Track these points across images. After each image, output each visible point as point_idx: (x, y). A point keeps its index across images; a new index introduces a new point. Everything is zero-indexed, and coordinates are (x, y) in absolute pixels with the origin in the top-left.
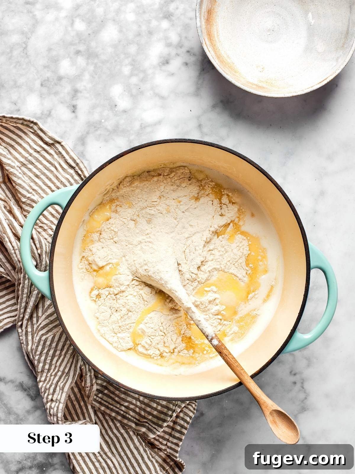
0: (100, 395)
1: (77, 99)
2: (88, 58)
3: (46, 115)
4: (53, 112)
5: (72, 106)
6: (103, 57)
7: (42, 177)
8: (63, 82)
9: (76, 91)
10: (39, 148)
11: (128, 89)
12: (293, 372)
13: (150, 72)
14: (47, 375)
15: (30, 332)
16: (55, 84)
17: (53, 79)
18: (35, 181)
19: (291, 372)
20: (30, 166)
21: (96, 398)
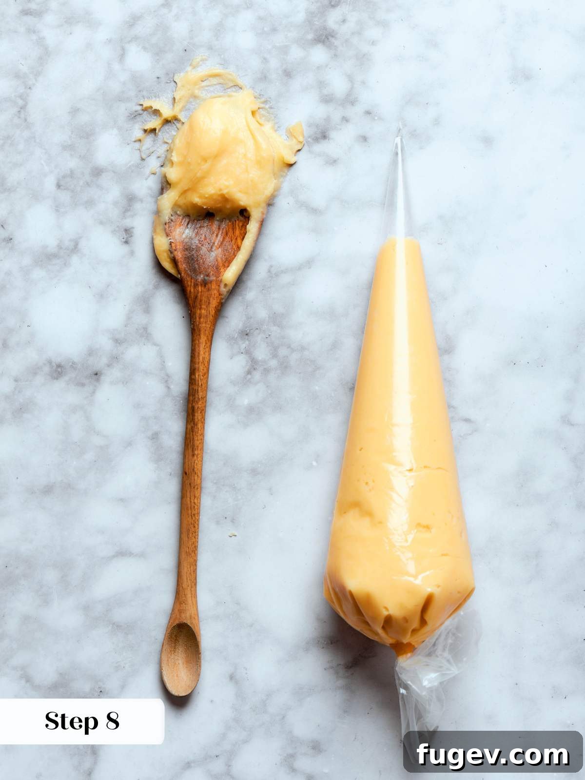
3: (68, 250)
4: (83, 244)
5: (123, 230)
8: (105, 180)
16: (87, 183)
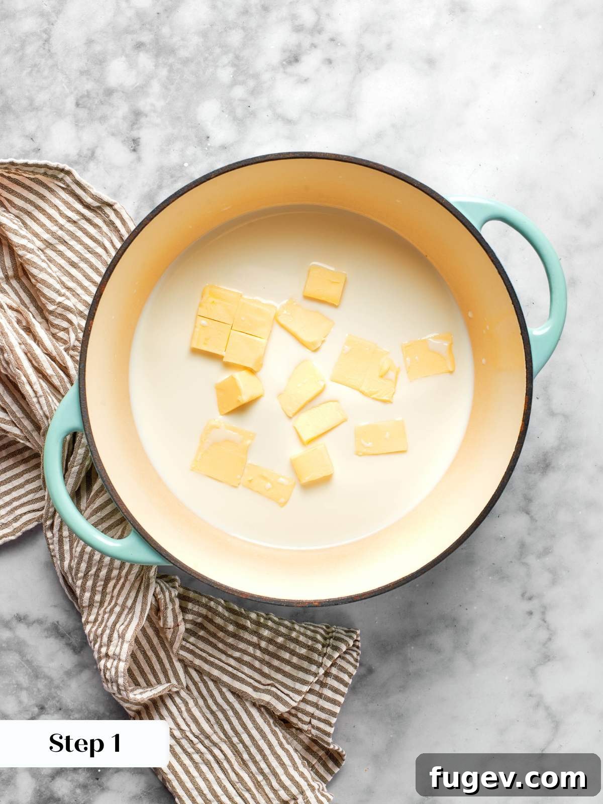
0: (192, 639)
1: (138, 129)
2: (157, 56)
6: (183, 53)
7: (82, 265)
9: (137, 115)
10: (75, 215)
11: (229, 107)
12: (527, 595)
13: (266, 76)
14: (98, 612)
15: (66, 537)
17: (98, 94)
18: (69, 274)
19: (523, 595)
20: (61, 247)
21: (186, 644)
